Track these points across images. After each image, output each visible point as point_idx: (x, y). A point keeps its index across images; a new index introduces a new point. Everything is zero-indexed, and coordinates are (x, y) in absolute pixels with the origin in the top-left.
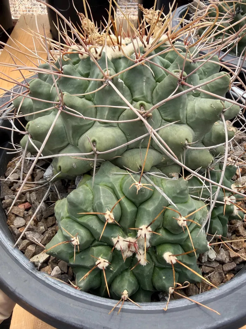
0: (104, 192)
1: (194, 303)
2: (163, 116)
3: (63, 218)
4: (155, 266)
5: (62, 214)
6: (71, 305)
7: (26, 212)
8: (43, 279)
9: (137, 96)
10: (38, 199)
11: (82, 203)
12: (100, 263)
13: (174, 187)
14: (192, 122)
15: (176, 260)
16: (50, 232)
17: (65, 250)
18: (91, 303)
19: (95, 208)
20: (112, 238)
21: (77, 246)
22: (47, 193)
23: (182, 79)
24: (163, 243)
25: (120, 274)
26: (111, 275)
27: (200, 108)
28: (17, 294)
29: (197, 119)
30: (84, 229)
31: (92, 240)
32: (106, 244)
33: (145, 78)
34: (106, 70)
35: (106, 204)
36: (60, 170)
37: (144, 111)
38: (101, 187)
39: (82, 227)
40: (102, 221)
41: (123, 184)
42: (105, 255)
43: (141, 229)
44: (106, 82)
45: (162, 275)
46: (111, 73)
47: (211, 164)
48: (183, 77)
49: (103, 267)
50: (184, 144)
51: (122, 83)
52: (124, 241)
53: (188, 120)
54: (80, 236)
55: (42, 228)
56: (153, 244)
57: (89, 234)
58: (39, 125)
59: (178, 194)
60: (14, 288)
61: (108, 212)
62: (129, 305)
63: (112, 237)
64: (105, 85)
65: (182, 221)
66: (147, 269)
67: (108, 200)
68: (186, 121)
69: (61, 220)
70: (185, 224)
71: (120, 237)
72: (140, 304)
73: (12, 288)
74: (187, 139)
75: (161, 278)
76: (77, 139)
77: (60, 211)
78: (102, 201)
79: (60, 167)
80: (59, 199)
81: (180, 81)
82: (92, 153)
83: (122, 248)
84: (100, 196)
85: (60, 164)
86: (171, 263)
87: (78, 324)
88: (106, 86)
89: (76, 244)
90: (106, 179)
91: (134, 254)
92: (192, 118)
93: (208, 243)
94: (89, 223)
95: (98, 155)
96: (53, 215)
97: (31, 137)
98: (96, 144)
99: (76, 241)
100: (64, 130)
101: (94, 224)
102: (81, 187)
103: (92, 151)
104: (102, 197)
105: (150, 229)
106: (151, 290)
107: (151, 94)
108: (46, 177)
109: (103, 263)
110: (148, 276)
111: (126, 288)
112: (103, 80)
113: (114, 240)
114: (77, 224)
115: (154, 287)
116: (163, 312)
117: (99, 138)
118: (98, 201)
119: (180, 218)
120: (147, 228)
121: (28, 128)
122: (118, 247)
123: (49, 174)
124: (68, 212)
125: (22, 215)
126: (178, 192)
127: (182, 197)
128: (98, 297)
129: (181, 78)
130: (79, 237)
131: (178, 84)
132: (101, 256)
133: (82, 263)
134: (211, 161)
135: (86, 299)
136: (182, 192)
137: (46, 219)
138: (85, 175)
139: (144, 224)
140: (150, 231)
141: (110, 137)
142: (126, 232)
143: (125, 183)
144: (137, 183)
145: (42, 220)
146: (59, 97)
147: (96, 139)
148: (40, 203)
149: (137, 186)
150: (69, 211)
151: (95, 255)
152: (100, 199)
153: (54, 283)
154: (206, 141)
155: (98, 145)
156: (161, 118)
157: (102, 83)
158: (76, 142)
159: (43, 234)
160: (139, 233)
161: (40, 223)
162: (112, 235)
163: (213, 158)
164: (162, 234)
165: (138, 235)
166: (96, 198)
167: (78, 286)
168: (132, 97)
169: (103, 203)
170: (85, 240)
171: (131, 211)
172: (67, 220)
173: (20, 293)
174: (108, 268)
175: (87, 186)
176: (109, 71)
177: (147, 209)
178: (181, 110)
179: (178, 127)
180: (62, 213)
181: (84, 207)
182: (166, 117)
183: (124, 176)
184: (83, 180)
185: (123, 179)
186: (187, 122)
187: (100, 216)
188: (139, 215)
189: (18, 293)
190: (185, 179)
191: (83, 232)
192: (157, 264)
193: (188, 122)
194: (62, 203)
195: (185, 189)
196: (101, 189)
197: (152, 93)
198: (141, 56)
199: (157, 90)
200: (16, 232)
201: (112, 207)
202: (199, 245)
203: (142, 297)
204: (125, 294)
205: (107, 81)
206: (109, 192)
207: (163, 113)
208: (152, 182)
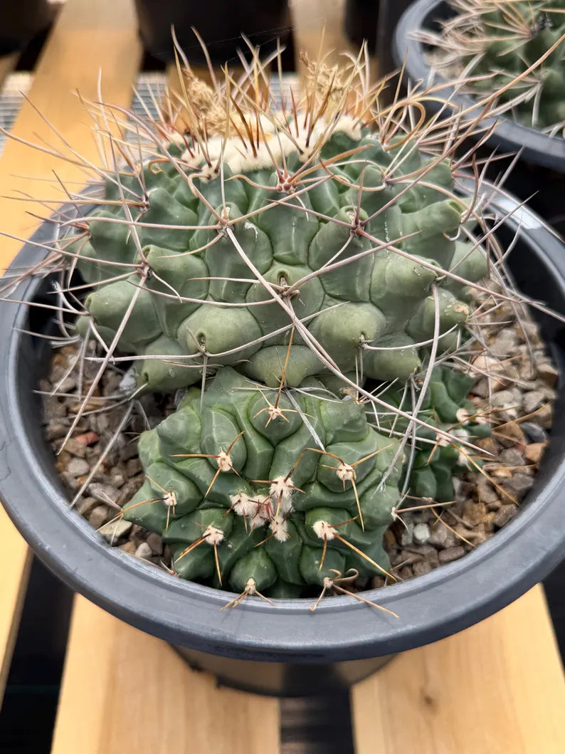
0: (219, 420)
1: (361, 602)
2: (326, 289)
3: (151, 462)
4: (303, 544)
5: (151, 456)
6: (164, 597)
7: (89, 450)
8: (119, 557)
9: (281, 253)
10: (111, 428)
11: (182, 438)
12: (209, 535)
13: (338, 415)
14: (381, 300)
15: (334, 533)
16: (133, 486)
17: (156, 514)
18: (194, 596)
19: (204, 446)
20: (231, 496)
21: (172, 507)
22: (125, 418)
23: (359, 226)
24: (316, 506)
25: (245, 554)
26: (230, 556)
27: (394, 275)
28: (78, 578)
29: (388, 294)
30: (186, 481)
31: (199, 498)
32: (222, 506)
33: (295, 219)
34: (222, 208)
35: (222, 440)
36: (147, 380)
37: (286, 286)
38: (213, 413)
39: (182, 478)
40: (213, 468)
41: (251, 407)
42: (219, 524)
43: (276, 483)
44: (223, 230)
45: (314, 558)
46: (232, 214)
47: (416, 373)
48: (360, 221)
49: (215, 542)
50: (357, 341)
51: (253, 229)
52: (249, 500)
53: (372, 295)
54: (178, 491)
55: (118, 478)
56: (300, 507)
57: (193, 489)
58: (108, 300)
59: (345, 426)
60: (73, 568)
61: (223, 455)
62: (257, 600)
63: (230, 494)
64: (221, 235)
65: (344, 472)
66: (289, 548)
67: (224, 433)
68: (368, 297)
69: (150, 464)
70: (350, 476)
71: (243, 495)
72: (274, 600)
73: (70, 569)
74: (363, 333)
75: (313, 563)
76: (175, 327)
77: (148, 450)
78: (215, 435)
79: (146, 375)
80: (147, 430)
81: (354, 229)
82: (198, 354)
83: (246, 512)
84: (212, 428)
85: (146, 369)
86: (324, 538)
87: (173, 624)
88: (223, 236)
89: (171, 504)
90: (224, 398)
91: (268, 523)
92: (379, 292)
93: (394, 509)
94: (194, 472)
95: (209, 358)
96: (136, 456)
97: (95, 321)
98: (205, 340)
99: (171, 500)
100: (154, 310)
101: (202, 472)
102: (182, 410)
103: (198, 351)
104: (214, 429)
105: (290, 482)
106: (297, 582)
107: (307, 247)
108: (125, 388)
109: (214, 535)
110: (289, 558)
111: (253, 575)
112: (218, 226)
113: (234, 499)
114: (174, 471)
115: (302, 579)
116: (310, 613)
117: (210, 331)
118: (209, 435)
119: (341, 467)
120: (285, 481)
121: (88, 306)
122: (239, 510)
123: (129, 384)
124: (160, 452)
125: (81, 454)
126: (345, 423)
127: (353, 431)
128: (207, 588)
129: (356, 222)
130: (177, 494)
131: (351, 233)
132: (212, 524)
133: (181, 536)
134: (415, 369)
135: (186, 588)
136: (352, 423)
137: (126, 462)
138: (191, 388)
139: (282, 474)
140: (289, 486)
141: (230, 327)
142: (254, 488)
143: (255, 405)
144: (272, 407)
145: (119, 464)
146: (141, 255)
147: (205, 333)
148: (114, 433)
149: (271, 413)
150: (163, 451)
151: (203, 523)
152: (211, 431)
153: (136, 564)
154: (412, 329)
155: (207, 343)
156: (322, 292)
157: (216, 232)
158: (174, 332)
159: (120, 488)
160: (273, 488)
161: (115, 470)
162: (230, 492)
163: (419, 363)
164: (315, 491)
165: (271, 491)
166: (205, 430)
167: (175, 572)
168: (273, 253)
169: (216, 440)
170: (185, 498)
171: (262, 454)
172: (158, 465)
173: (83, 576)
174: (222, 543)
175: (192, 408)
176: (228, 209)
177: (289, 451)
178: (357, 280)
179: (351, 309)
180: (150, 454)
181: (185, 445)
182: (333, 289)
183: (254, 393)
184: (187, 397)
185: (252, 398)
186: (370, 298)
187: (210, 459)
188: (276, 460)
189: (80, 576)
190: (359, 401)
191: (183, 485)
192: (307, 541)
193: (373, 300)
194: (150, 436)
195: (357, 417)
196: (214, 416)
197: (309, 246)
198: (289, 177)
199: (317, 242)
200: (73, 484)
201: (228, 445)
202: (378, 512)
203: (282, 592)
204: (251, 585)
205: (225, 227)
206: (228, 421)
207: (328, 283)
208: (297, 407)
